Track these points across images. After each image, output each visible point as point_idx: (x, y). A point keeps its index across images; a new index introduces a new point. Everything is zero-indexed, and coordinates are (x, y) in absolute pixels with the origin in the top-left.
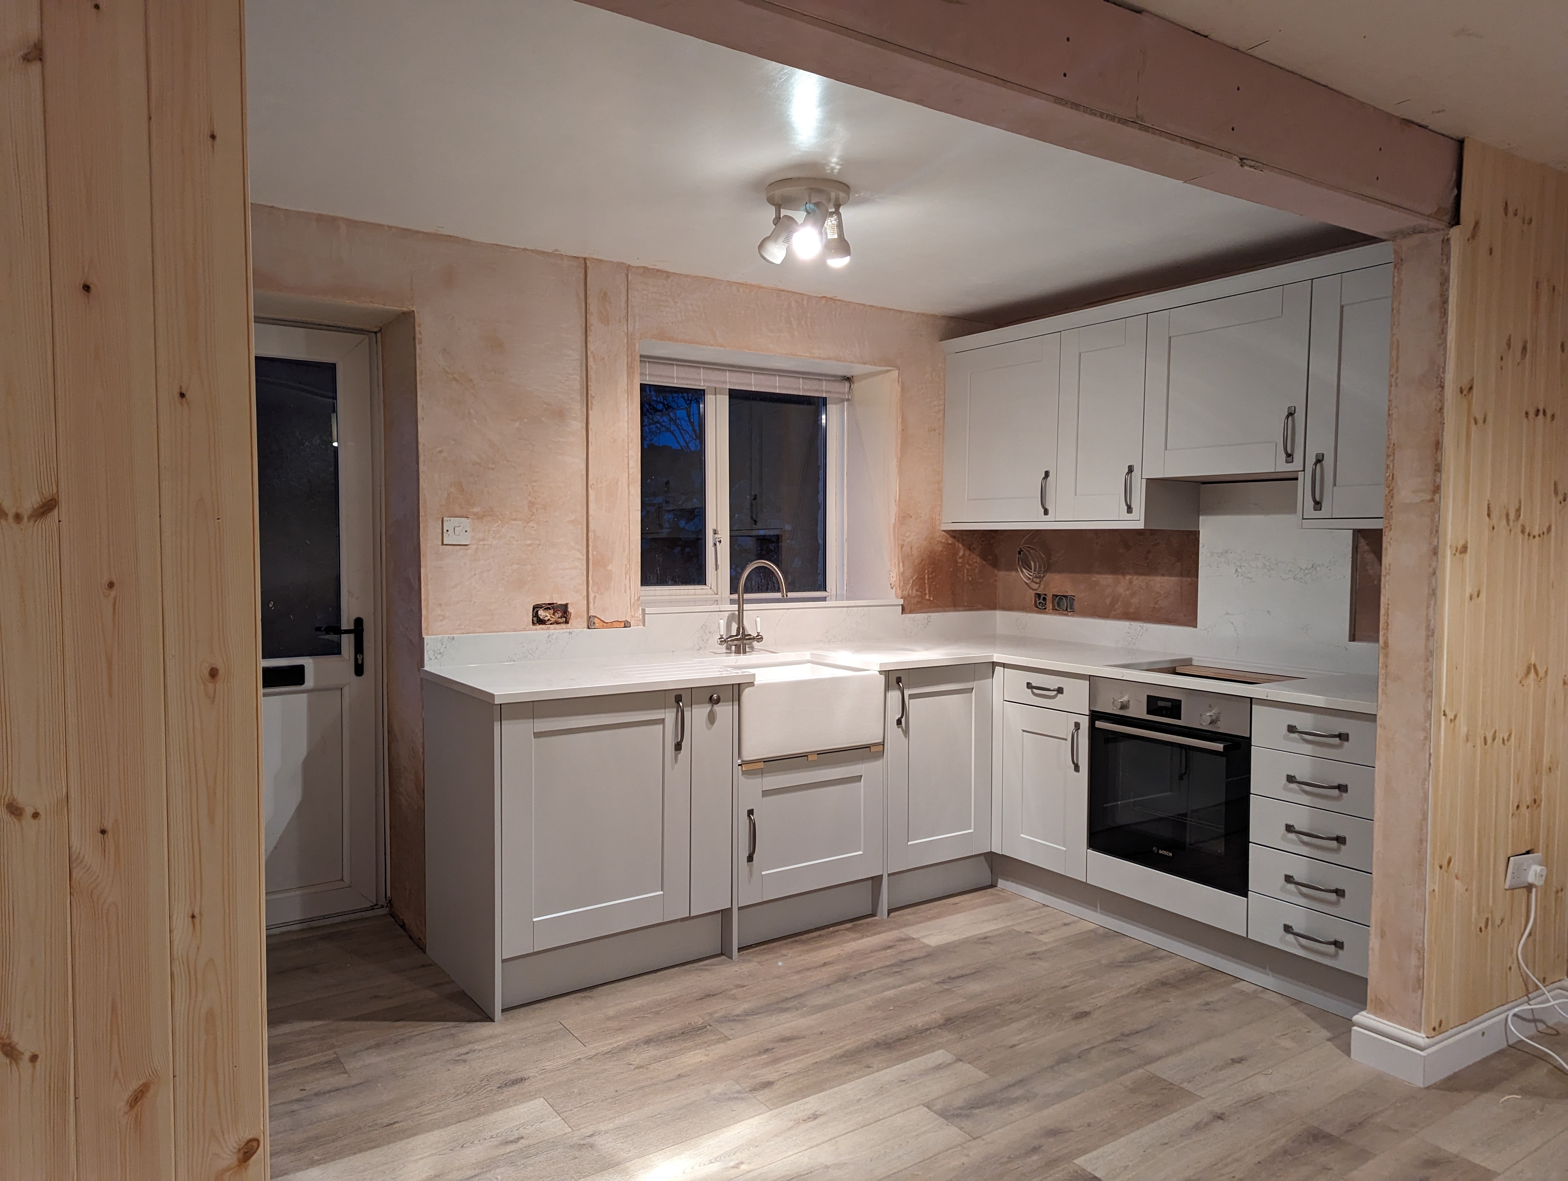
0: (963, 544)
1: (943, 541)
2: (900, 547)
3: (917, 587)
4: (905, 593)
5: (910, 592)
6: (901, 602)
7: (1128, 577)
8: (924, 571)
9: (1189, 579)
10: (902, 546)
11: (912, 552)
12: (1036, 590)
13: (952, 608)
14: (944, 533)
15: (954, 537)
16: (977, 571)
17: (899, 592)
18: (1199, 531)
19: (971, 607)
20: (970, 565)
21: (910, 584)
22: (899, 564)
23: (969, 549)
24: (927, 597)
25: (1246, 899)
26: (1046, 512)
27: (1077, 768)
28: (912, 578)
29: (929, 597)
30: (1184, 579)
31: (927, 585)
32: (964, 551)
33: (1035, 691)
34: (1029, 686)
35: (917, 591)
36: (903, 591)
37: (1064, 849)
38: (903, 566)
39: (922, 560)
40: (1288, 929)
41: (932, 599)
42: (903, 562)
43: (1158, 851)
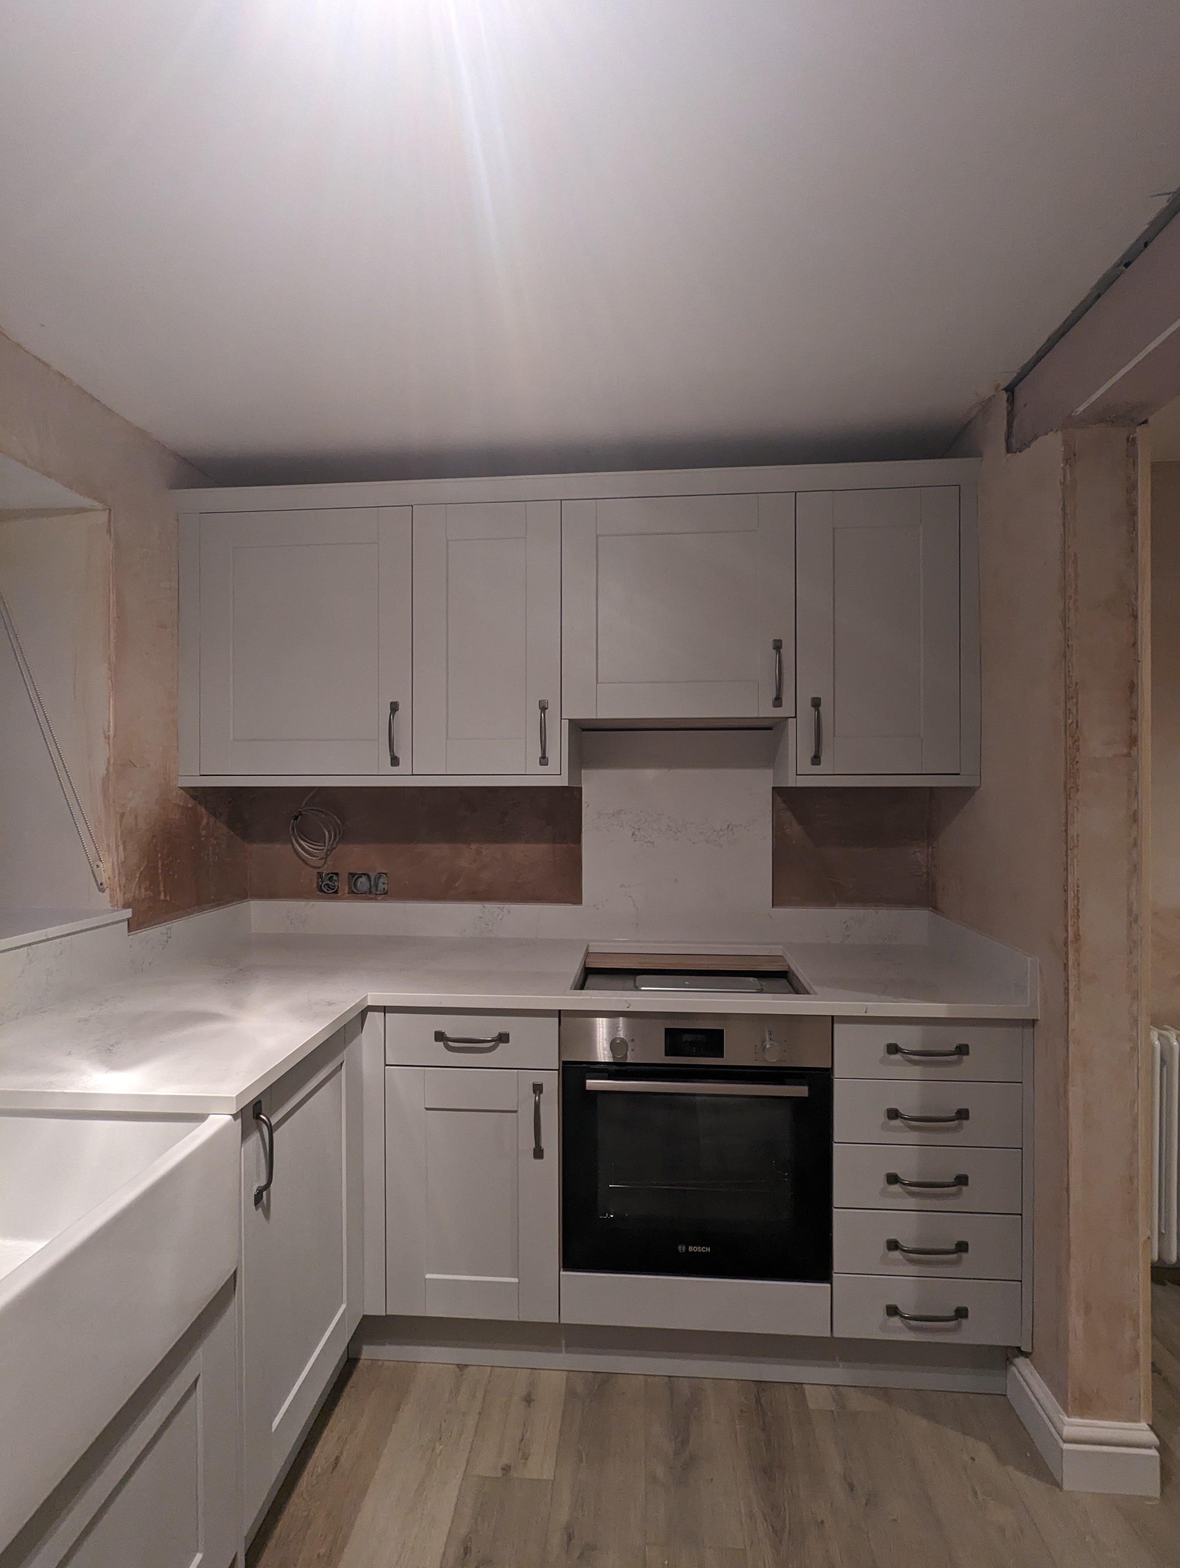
0: (206, 808)
1: (182, 804)
2: (118, 816)
3: (147, 883)
4: (129, 896)
5: (137, 892)
6: (128, 913)
7: (474, 846)
8: (157, 855)
9: (565, 846)
10: (122, 815)
11: (136, 824)
12: (319, 868)
13: (196, 908)
14: (181, 791)
15: (195, 798)
16: (224, 846)
17: (119, 896)
18: (581, 788)
19: (220, 900)
20: (216, 838)
21: (137, 879)
22: (117, 846)
23: (214, 815)
24: (162, 897)
25: (828, 1285)
26: (395, 761)
27: (538, 1153)
28: (139, 868)
29: (165, 896)
30: (557, 845)
31: (160, 877)
32: (208, 818)
33: (451, 1044)
34: (440, 1036)
35: (146, 891)
36: (125, 894)
37: (515, 1280)
38: (125, 849)
39: (154, 836)
40: (893, 1311)
41: (168, 898)
42: (124, 843)
43: (687, 1249)
